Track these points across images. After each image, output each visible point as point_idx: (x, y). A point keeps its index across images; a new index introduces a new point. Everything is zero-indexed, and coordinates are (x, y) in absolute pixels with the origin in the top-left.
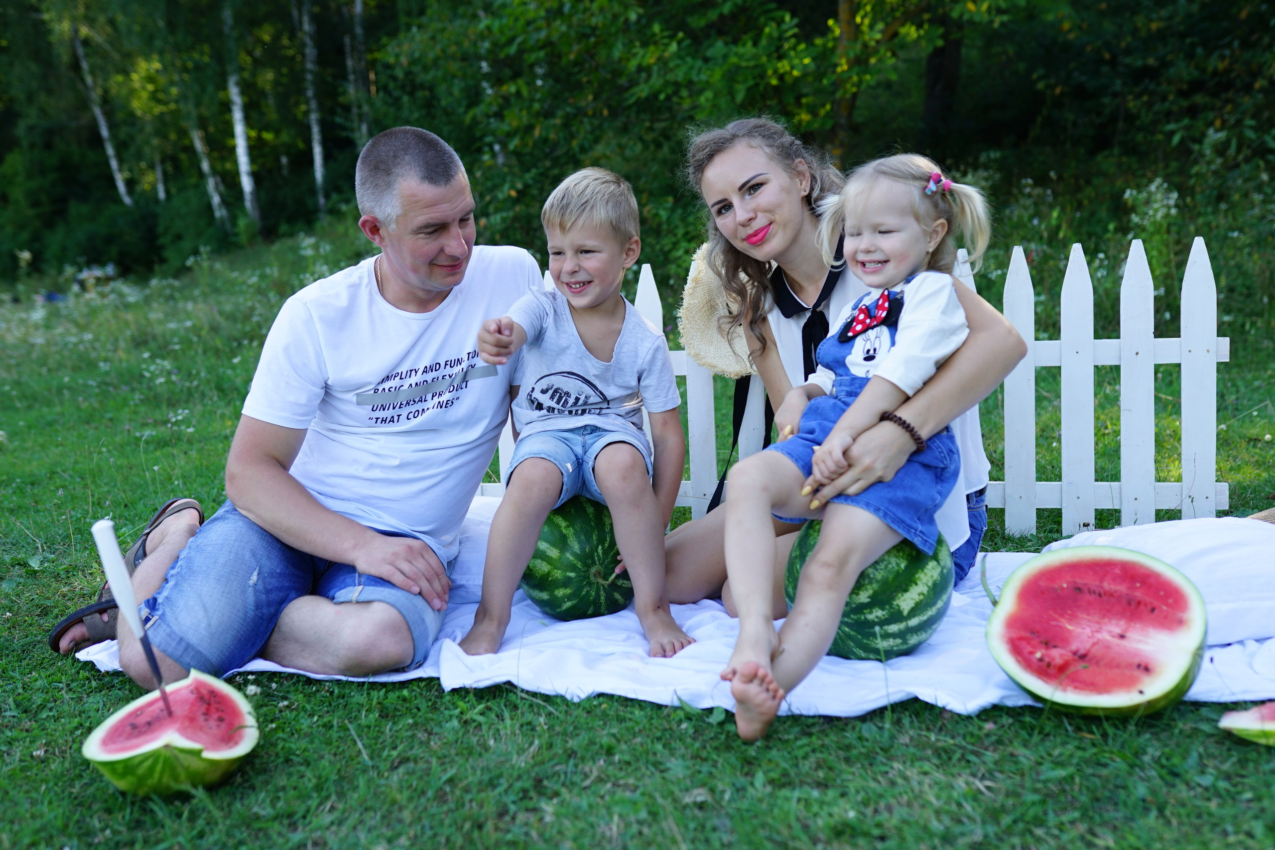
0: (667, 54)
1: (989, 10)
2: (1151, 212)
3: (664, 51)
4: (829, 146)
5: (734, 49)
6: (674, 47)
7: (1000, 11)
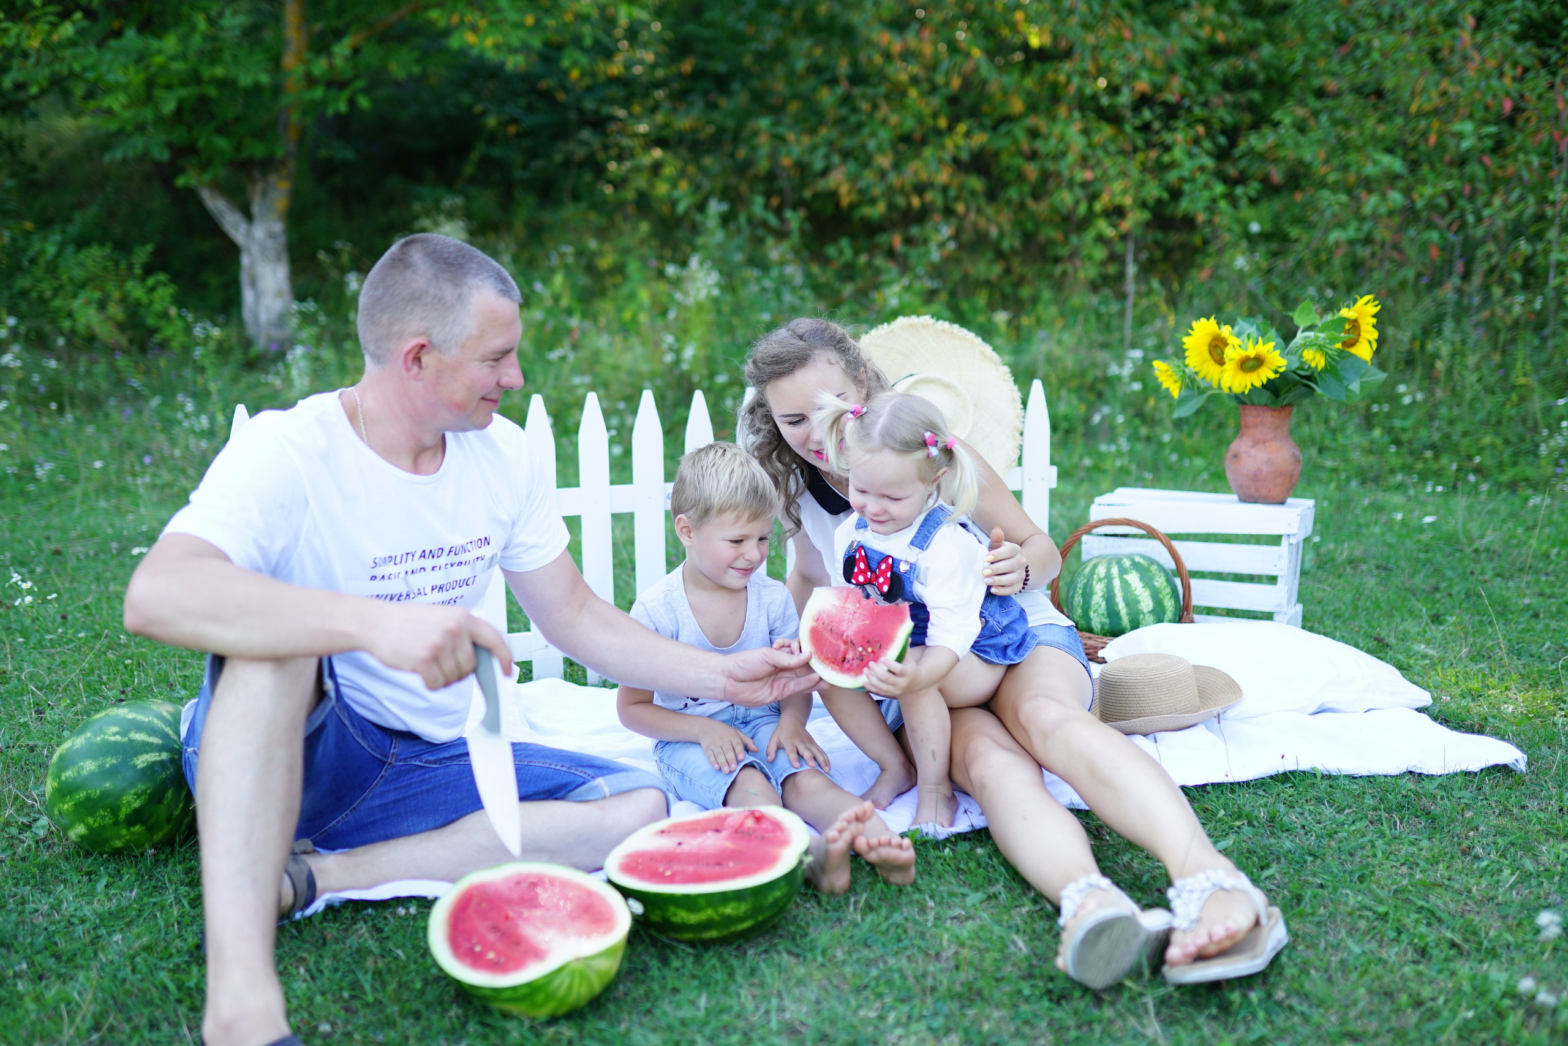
0: (55, 37)
1: (497, 47)
2: (692, 293)
3: (50, 33)
4: (273, 178)
5: (154, 44)
6: (67, 30)
7: (513, 51)
